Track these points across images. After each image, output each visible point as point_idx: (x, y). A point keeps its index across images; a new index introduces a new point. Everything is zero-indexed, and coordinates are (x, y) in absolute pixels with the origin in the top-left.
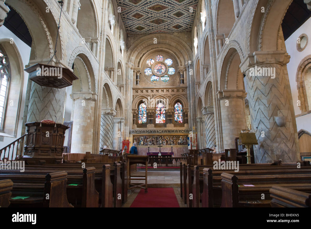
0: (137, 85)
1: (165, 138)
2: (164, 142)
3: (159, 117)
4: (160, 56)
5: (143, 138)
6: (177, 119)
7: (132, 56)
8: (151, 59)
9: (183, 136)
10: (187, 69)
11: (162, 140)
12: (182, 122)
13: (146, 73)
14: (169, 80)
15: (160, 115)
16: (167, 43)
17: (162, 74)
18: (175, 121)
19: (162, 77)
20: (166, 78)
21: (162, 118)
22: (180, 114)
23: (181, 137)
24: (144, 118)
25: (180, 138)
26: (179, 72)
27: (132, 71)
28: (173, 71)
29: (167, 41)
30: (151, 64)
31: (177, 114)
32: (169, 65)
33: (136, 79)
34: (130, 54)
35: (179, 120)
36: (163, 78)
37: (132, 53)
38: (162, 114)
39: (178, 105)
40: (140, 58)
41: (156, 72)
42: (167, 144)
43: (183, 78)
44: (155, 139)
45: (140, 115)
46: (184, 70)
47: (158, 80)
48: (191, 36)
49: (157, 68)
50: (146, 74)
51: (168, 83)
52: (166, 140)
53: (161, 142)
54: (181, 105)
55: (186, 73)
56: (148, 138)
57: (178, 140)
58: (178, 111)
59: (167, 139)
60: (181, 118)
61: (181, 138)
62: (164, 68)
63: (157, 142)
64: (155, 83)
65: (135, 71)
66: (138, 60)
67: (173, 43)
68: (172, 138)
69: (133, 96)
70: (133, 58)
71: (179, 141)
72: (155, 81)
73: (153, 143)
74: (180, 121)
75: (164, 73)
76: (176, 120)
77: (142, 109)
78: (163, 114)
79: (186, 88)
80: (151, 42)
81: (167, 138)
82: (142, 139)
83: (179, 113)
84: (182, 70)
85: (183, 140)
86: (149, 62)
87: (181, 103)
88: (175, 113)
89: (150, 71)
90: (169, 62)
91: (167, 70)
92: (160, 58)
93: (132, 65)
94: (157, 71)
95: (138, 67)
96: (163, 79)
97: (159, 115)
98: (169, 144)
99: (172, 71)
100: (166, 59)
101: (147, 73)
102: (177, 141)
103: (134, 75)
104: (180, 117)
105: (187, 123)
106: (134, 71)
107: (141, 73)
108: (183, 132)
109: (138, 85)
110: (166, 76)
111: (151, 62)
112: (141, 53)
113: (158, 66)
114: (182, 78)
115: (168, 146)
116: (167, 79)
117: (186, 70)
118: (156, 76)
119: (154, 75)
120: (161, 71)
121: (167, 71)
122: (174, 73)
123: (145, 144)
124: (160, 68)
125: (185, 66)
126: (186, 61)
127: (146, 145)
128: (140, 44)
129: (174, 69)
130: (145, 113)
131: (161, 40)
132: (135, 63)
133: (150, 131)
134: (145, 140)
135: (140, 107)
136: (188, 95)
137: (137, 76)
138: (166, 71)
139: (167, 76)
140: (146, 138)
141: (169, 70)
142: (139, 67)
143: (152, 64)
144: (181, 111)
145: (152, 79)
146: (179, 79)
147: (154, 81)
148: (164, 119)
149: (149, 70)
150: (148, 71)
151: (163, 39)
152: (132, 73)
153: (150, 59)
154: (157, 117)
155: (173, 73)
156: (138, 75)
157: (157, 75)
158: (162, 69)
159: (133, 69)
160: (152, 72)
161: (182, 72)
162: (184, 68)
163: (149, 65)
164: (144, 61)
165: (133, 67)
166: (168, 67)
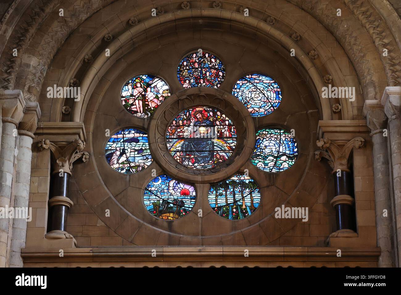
0: (55, 234)
4: (202, 55)
8: (152, 77)
10: (376, 139)
13: (115, 158)
14: (261, 206)
17: (213, 170)
19: (214, 185)
20: (238, 196)
26: (324, 160)
27: (28, 142)
28: (283, 149)
30: (145, 105)
32: (263, 110)
33: (52, 195)
36: (221, 191)
37: (32, 31)
40: (77, 65)
41: (178, 157)
43: (348, 198)
47: (188, 204)
51: (250, 223)
55: (369, 164)
64: (170, 223)
65: (48, 145)
70: (34, 61)
72: (170, 210)
75: (227, 163)
84: (341, 147)
86: (136, 92)
89: (140, 151)
90: (260, 94)
91: (249, 142)
92: (202, 69)
93: (27, 110)
95: (63, 120)
96: (222, 201)
100: (242, 78)
101: (123, 159)
103: (35, 168)
107: (80, 161)
109: (61, 233)
110: (243, 184)
111: (150, 95)
114: (342, 198)
116: (248, 202)
117: (367, 145)
118: (180, 180)
119: (166, 174)
121: (246, 150)
122: (292, 163)
125: (362, 122)
126: (371, 91)
129: (289, 136)
137: (55, 180)
138: (237, 151)
139: (247, 179)
141: (262, 146)
142: (71, 119)
143: (152, 105)
145: (148, 202)
146: (326, 203)
147: (161, 212)
149: (136, 140)
150: (130, 147)
152: (28, 155)
155: (286, 164)
156: (65, 169)
157: (183, 175)
159: (30, 130)
160: (153, 155)
161: (341, 158)
162: (357, 129)
163: (134, 108)
164: (106, 87)
165: (34, 120)
166: (251, 127)
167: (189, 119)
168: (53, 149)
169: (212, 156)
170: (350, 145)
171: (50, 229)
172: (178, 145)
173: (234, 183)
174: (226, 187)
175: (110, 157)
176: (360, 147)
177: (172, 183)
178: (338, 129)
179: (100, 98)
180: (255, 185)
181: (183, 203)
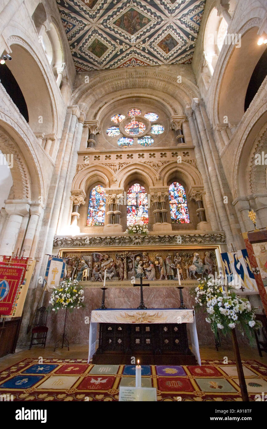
0: (90, 148)
1: (152, 259)
2: (149, 269)
3: (134, 211)
4: (135, 109)
5: (89, 258)
6: (176, 216)
7: (84, 101)
8: (120, 115)
9: (202, 253)
10: (190, 119)
11: (142, 265)
12: (188, 221)
13: (109, 133)
14: (154, 142)
15: (137, 207)
16: (148, 83)
18: (173, 220)
19: (139, 138)
20: (147, 141)
21: (140, 212)
22: (182, 205)
23: (197, 254)
24: (100, 213)
25: (195, 259)
26: (173, 130)
27: (82, 125)
28: (160, 129)
29: (149, 81)
30: (118, 121)
31: (175, 206)
32: (153, 121)
33: (89, 139)
34: (80, 97)
35: (180, 217)
36: (142, 140)
37: (84, 96)
38: (141, 206)
39: (175, 186)
40: (98, 108)
41: (128, 133)
42: (157, 277)
43: (182, 136)
44: (122, 260)
45: (92, 209)
46: (184, 120)
47: (131, 143)
48: (192, 69)
49: (131, 127)
50: (109, 135)
51: (151, 147)
52: (155, 265)
53: (139, 270)
54: (181, 188)
55: (188, 126)
56: (103, 260)
57: (190, 265)
58: (176, 197)
59: (156, 262)
60: (186, 213)
61: (198, 257)
62: (142, 126)
63: (128, 269)
64: (126, 148)
66: (95, 111)
67: (158, 82)
68: (171, 259)
69: (78, 166)
71: (193, 268)
72: (126, 145)
73: (118, 275)
74: (183, 220)
76: (173, 216)
77: (98, 197)
78: (144, 205)
79: (193, 149)
80: (119, 82)
81: (158, 260)
82: (86, 262)
83: (181, 203)
84: (178, 123)
85: (204, 264)
87: (183, 183)
88: (170, 202)
89: (117, 132)
90: (152, 117)
91: (149, 128)
92: (134, 113)
94: (131, 131)
95: (93, 120)
96: (142, 142)
97: (134, 208)
98: (164, 278)
99: (157, 130)
100: (147, 114)
101: (112, 133)
102: (186, 267)
103: (83, 132)
104: (183, 211)
105: (205, 220)
106: (84, 127)
107: (98, 133)
108: (199, 240)
109: (92, 148)
111: (120, 119)
112: (102, 102)
113: (132, 125)
114: (180, 136)
115: (160, 282)
116: (150, 142)
117: (187, 121)
119: (125, 137)
120: (138, 131)
121: (149, 130)
122: (162, 132)
123: (93, 278)
124: (135, 126)
125: (184, 115)
126: (187, 106)
127: (98, 279)
128: (99, 84)
129: (161, 126)
130: (102, 204)
131: (137, 80)
132: (89, 114)
133: (111, 238)
134: (96, 265)
135: (94, 193)
136: (199, 161)
137: (90, 136)
138: (146, 130)
139: (149, 137)
140: (98, 258)
141: (153, 129)
144: (184, 197)
145: (119, 143)
146: (175, 139)
147: (123, 146)
148: (147, 216)
149: (116, 129)
150: (113, 131)
151: (140, 77)
152: (82, 129)
153: (118, 115)
154: (128, 212)
155: (161, 132)
156: (94, 132)
157: (130, 137)
158: (138, 128)
159: (82, 121)
160: (121, 132)
161: (179, 125)
162: (183, 117)
163: (115, 122)
164: (107, 116)
165: (84, 118)
166: (150, 125)
167: (131, 124)
168: (89, 127)
169: (138, 132)
170: (181, 122)
171: (88, 147)
172: (128, 130)
173: (145, 138)
174: (143, 139)
175: (107, 133)
176: (185, 122)
177: (126, 139)
178: (177, 118)
179: (105, 119)
180: (152, 138)
181: (129, 144)
